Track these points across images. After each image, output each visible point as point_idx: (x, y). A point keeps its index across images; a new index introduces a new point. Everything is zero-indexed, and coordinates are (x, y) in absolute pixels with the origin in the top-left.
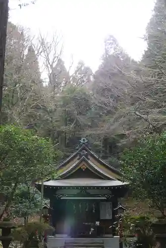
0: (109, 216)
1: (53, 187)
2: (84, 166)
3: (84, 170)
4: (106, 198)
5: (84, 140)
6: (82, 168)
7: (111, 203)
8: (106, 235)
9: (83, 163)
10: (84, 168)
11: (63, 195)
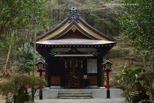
0: (95, 71)
1: (47, 45)
2: (74, 28)
3: (74, 31)
4: (93, 55)
5: (73, 8)
6: (72, 30)
7: (96, 60)
8: (92, 87)
9: (74, 25)
10: (74, 30)
11: (56, 53)
